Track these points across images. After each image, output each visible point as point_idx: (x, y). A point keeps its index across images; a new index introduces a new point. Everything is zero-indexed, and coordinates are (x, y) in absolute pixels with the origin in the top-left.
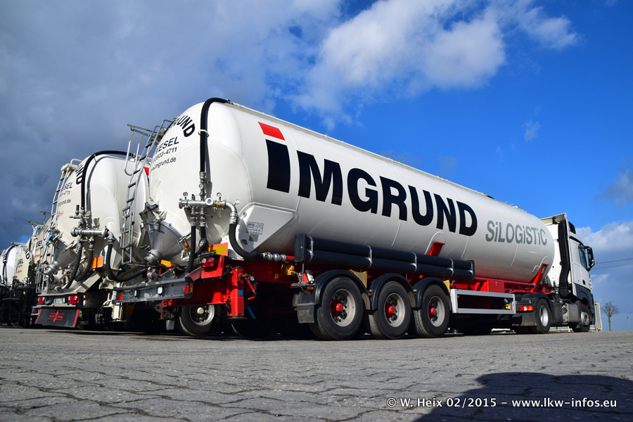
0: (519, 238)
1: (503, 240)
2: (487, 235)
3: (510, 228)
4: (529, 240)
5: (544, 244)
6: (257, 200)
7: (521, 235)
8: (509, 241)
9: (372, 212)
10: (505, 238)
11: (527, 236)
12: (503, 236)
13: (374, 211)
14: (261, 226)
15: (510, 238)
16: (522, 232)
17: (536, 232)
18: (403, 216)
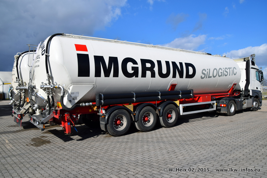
0: (220, 74)
1: (211, 77)
2: (201, 76)
3: (215, 71)
4: (226, 74)
5: (235, 74)
6: (73, 83)
7: (221, 73)
8: (214, 77)
9: (135, 77)
10: (212, 75)
11: (225, 72)
12: (211, 75)
13: (137, 76)
14: (78, 93)
15: (215, 75)
16: (222, 71)
17: (231, 70)
18: (153, 75)
